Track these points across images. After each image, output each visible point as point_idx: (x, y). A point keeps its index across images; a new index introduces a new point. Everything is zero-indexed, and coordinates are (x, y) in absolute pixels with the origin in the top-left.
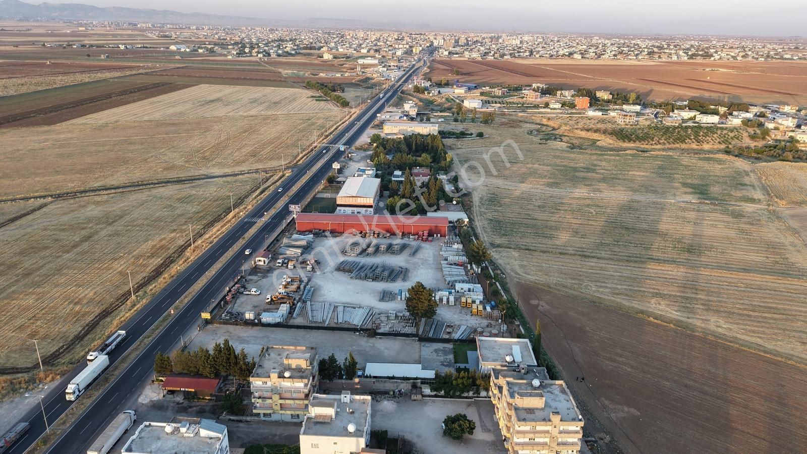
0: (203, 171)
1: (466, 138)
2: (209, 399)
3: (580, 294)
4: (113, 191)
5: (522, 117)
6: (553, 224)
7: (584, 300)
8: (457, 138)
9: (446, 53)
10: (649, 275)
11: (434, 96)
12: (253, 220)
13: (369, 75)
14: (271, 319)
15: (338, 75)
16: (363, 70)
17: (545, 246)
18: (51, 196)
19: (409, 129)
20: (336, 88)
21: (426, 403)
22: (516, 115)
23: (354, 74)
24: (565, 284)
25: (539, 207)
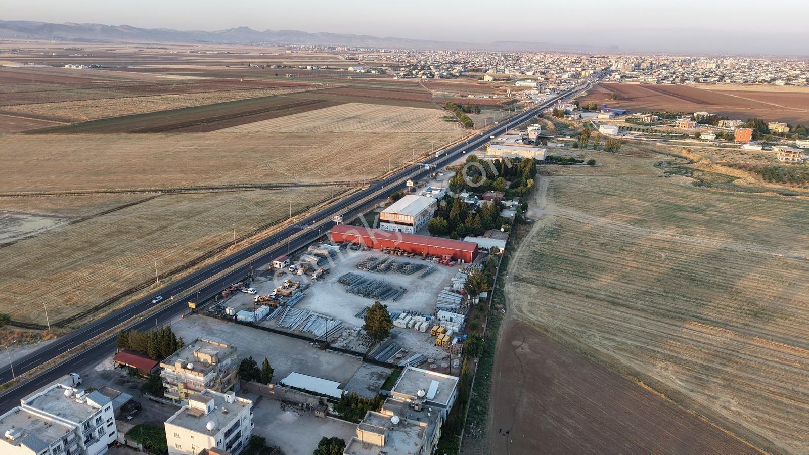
0: (296, 180)
1: (575, 165)
2: (146, 378)
3: (576, 342)
4: (210, 191)
5: (659, 147)
6: (603, 264)
7: (577, 350)
8: (563, 164)
9: (619, 77)
10: (679, 335)
11: (573, 120)
12: (302, 227)
13: (518, 97)
14: (244, 317)
15: (487, 97)
16: (513, 93)
17: (575, 286)
18: (162, 191)
19: (513, 153)
20: (471, 110)
21: (326, 422)
22: (654, 145)
23: (504, 96)
24: (567, 330)
25: (602, 244)
